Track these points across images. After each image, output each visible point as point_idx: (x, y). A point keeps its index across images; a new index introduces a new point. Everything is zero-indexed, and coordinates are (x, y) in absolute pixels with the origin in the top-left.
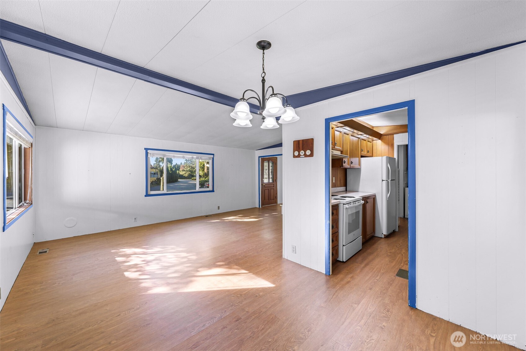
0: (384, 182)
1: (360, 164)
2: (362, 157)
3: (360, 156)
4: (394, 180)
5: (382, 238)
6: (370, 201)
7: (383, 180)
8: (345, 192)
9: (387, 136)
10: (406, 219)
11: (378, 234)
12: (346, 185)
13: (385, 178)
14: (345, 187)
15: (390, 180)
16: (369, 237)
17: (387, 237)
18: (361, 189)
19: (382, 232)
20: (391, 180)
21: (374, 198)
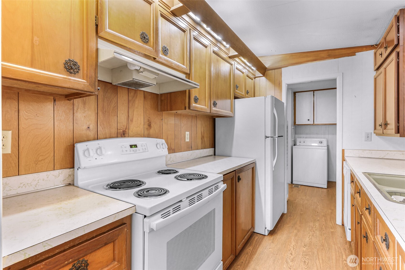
0: (269, 140)
1: (233, 109)
2: (236, 98)
3: (232, 97)
4: (282, 136)
5: (265, 235)
6: (246, 177)
7: (267, 137)
8: (213, 156)
9: (273, 71)
10: (294, 185)
11: (257, 229)
12: (213, 145)
13: (269, 134)
14: (213, 149)
15: (277, 136)
16: (243, 243)
17: (272, 233)
18: (234, 152)
19: (265, 225)
20: (279, 137)
21: (253, 168)
